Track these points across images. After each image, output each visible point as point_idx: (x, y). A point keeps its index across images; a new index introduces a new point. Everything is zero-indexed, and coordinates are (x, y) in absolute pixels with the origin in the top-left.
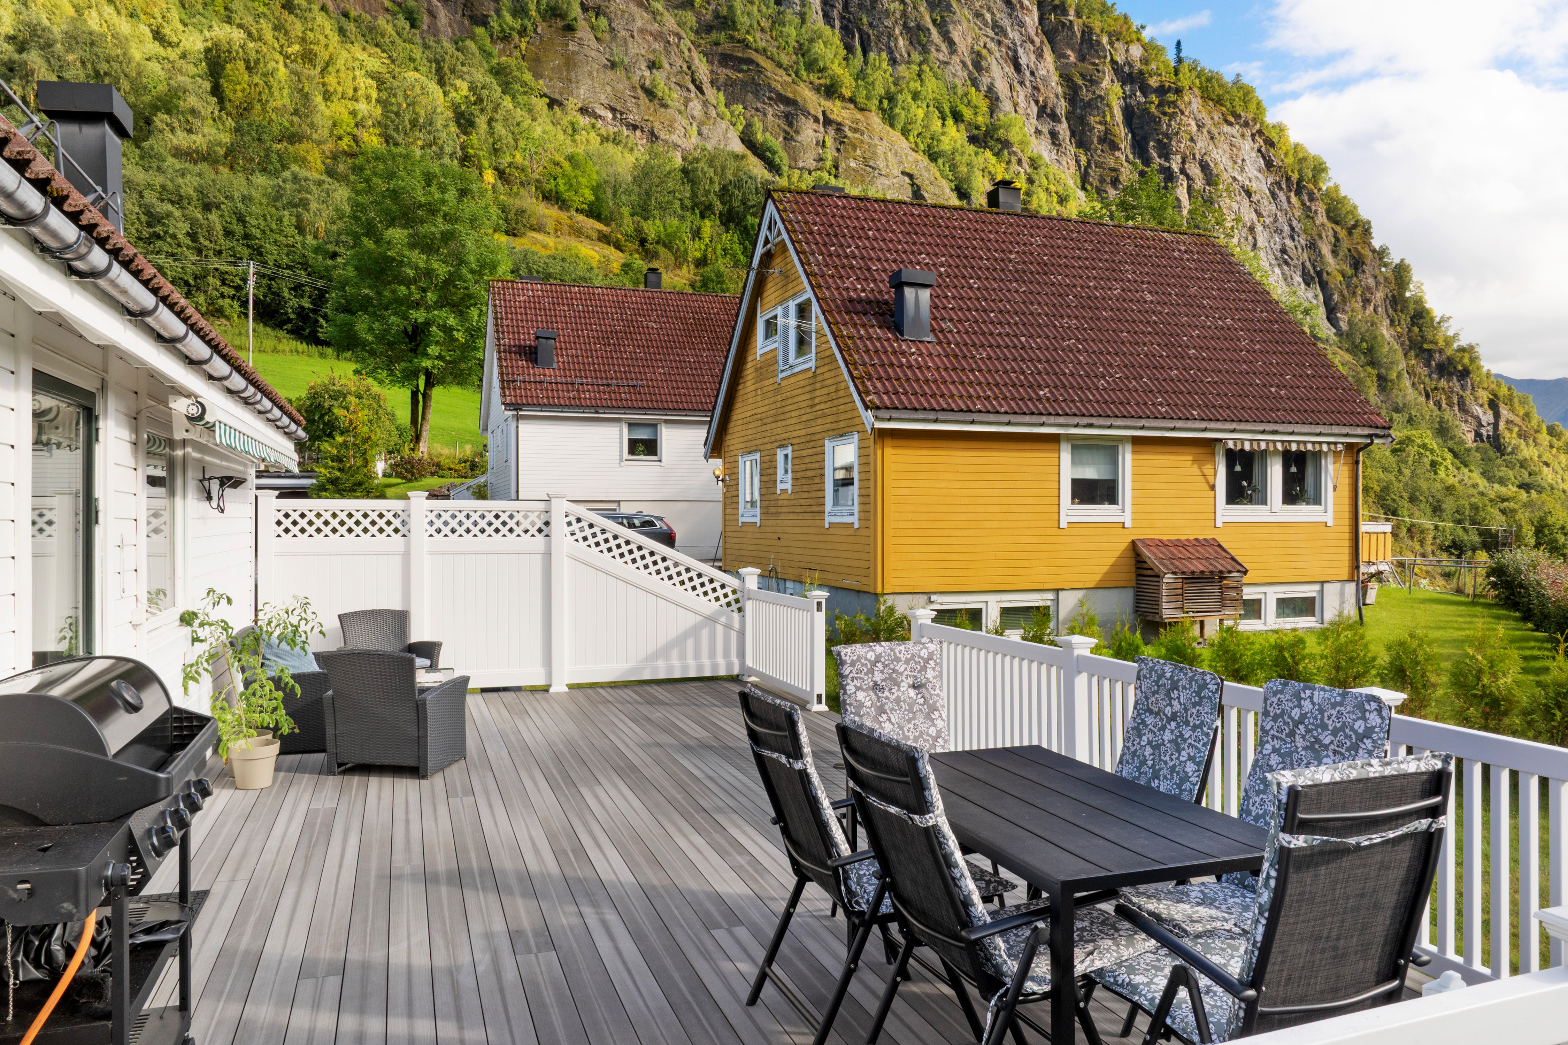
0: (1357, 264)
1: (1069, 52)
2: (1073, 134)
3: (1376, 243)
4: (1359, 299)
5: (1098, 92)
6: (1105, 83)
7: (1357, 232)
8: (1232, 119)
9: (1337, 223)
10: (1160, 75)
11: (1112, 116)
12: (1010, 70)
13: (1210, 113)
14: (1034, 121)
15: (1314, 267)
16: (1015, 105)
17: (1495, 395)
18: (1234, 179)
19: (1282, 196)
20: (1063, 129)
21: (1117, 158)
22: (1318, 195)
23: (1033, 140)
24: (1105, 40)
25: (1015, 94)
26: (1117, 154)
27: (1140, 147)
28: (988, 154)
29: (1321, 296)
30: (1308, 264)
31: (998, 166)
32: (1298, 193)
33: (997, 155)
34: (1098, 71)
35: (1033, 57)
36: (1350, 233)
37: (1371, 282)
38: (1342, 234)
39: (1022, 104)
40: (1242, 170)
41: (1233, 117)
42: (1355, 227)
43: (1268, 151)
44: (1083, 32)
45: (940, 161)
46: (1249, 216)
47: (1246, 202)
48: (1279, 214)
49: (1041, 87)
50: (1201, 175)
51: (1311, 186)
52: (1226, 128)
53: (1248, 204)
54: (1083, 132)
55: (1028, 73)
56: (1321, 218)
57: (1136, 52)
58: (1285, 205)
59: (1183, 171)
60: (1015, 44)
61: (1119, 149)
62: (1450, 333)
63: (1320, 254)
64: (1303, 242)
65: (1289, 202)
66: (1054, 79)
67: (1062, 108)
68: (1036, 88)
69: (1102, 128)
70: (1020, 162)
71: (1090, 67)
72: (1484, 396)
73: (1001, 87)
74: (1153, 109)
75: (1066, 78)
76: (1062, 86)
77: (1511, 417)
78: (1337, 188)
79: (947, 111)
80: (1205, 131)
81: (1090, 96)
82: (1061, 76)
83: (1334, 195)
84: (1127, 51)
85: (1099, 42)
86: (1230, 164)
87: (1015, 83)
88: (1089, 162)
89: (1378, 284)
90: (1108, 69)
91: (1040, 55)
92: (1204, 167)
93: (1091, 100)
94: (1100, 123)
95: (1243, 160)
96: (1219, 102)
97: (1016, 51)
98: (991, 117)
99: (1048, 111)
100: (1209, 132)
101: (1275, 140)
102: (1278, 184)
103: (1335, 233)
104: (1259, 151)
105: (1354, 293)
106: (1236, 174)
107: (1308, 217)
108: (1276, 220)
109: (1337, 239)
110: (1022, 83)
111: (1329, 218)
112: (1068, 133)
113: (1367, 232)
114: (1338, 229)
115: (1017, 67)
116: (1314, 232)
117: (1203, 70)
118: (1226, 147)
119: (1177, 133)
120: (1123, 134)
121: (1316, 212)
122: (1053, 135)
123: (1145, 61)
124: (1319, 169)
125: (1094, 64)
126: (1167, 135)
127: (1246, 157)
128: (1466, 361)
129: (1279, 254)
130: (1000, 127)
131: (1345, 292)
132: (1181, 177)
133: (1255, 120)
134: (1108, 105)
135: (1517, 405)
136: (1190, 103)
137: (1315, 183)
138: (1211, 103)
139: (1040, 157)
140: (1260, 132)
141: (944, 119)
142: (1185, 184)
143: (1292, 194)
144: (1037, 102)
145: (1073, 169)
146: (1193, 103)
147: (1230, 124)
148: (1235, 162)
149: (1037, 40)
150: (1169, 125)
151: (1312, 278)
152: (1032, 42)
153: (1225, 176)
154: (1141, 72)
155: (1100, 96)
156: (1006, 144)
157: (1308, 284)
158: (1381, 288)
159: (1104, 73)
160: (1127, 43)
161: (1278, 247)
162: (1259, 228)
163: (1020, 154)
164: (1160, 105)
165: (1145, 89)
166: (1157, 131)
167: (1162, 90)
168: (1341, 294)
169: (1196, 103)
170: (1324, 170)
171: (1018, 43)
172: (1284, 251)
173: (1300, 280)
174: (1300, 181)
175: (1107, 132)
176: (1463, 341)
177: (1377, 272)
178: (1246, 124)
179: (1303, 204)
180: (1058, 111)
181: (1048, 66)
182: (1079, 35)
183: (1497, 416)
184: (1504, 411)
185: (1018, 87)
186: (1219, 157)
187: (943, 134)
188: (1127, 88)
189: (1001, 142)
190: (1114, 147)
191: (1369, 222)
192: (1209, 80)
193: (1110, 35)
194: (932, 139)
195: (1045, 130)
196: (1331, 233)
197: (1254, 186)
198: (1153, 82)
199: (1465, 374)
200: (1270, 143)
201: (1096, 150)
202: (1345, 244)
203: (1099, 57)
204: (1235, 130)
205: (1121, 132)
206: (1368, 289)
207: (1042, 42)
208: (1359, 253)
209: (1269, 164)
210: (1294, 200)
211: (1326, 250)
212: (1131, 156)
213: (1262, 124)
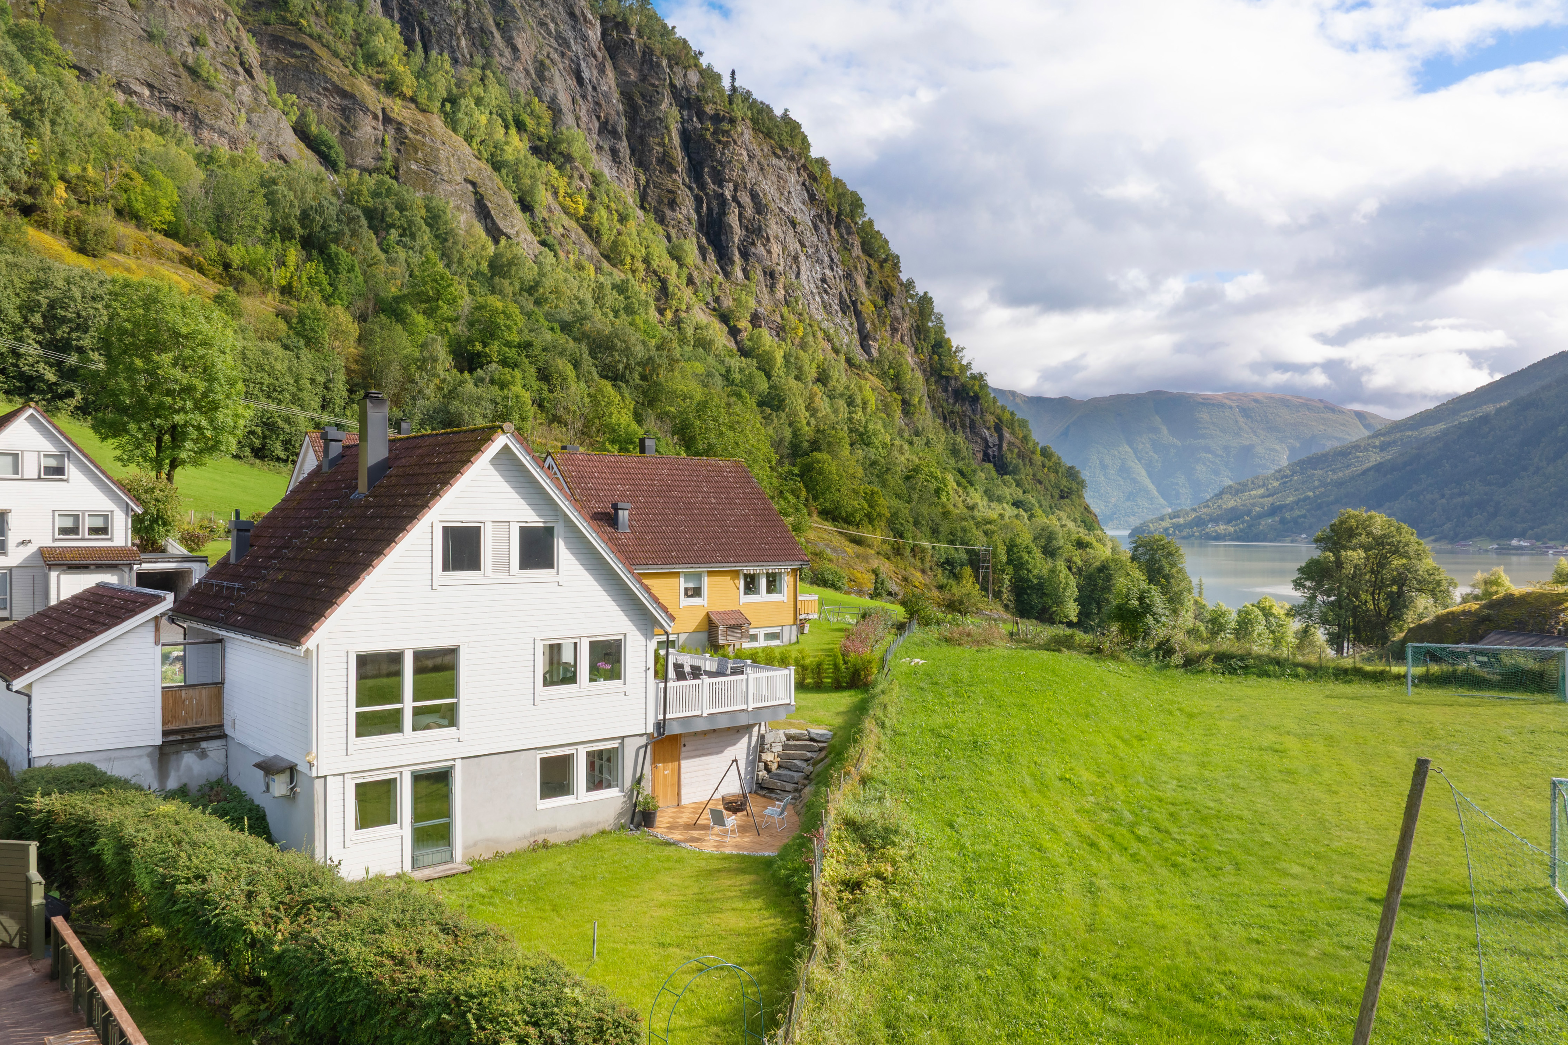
0: (887, 295)
1: (630, 71)
2: (633, 152)
3: (904, 277)
4: (888, 328)
5: (657, 114)
6: (664, 106)
7: (888, 266)
8: (780, 153)
9: (870, 256)
10: (715, 103)
11: (670, 139)
12: (572, 83)
13: (760, 145)
14: (595, 136)
15: (850, 297)
16: (578, 119)
17: (999, 419)
18: (781, 209)
19: (823, 228)
20: (623, 146)
21: (675, 181)
22: (854, 229)
23: (594, 156)
24: (664, 63)
25: (577, 108)
26: (674, 176)
27: (695, 170)
28: (551, 167)
29: (855, 324)
30: (844, 293)
31: (560, 180)
32: (837, 226)
33: (559, 168)
34: (658, 93)
35: (595, 72)
36: (882, 267)
37: (899, 312)
38: (875, 266)
39: (585, 119)
40: (788, 202)
41: (780, 150)
42: (885, 260)
43: (811, 185)
44: (644, 52)
45: (504, 171)
46: (794, 246)
47: (791, 232)
48: (820, 245)
49: (603, 103)
50: (751, 204)
51: (849, 220)
52: (775, 161)
53: (792, 235)
54: (643, 152)
55: (590, 88)
56: (857, 251)
57: (694, 77)
58: (826, 237)
59: (735, 199)
60: (578, 58)
61: (677, 172)
62: (964, 362)
63: (855, 285)
64: (840, 272)
65: (829, 234)
66: (615, 98)
67: (622, 123)
68: (597, 103)
69: (660, 149)
70: (581, 177)
71: (650, 88)
72: (991, 419)
73: (564, 99)
74: (708, 136)
75: (627, 96)
76: (623, 103)
77: (1013, 439)
78: (871, 222)
79: (510, 118)
80: (755, 161)
81: (649, 117)
82: (622, 93)
83: (869, 229)
84: (685, 75)
85: (659, 65)
86: (777, 195)
87: (578, 97)
88: (647, 182)
89: (904, 314)
90: (667, 92)
91: (602, 71)
92: (754, 196)
93: (651, 120)
94: (659, 144)
95: (789, 192)
96: (768, 135)
97: (579, 65)
98: (554, 127)
99: (610, 128)
100: (759, 163)
101: (818, 175)
102: (819, 216)
103: (869, 265)
104: (804, 184)
105: (884, 323)
106: (782, 205)
107: (845, 248)
108: (817, 251)
109: (870, 272)
110: (584, 97)
111: (864, 250)
112: (628, 151)
113: (896, 266)
114: (871, 261)
115: (580, 80)
116: (851, 264)
117: (755, 101)
118: (774, 178)
119: (731, 162)
120: (680, 158)
121: (852, 244)
122: (614, 152)
123: (702, 87)
124: (857, 204)
125: (653, 85)
126: (720, 163)
127: (792, 190)
128: (977, 388)
129: (819, 283)
130: (562, 141)
131: (876, 321)
132: (733, 204)
133: (800, 154)
134: (667, 128)
135: (1017, 429)
136: (742, 134)
137: (853, 218)
138: (761, 135)
139: (601, 174)
140: (804, 166)
141: (507, 127)
142: (737, 211)
143: (832, 227)
144: (598, 118)
145: (632, 188)
146: (745, 133)
147: (779, 157)
148: (782, 194)
149: (599, 54)
150: (723, 154)
151: (848, 307)
152: (595, 56)
153: (773, 206)
154: (698, 99)
155: (659, 118)
156: (569, 158)
157: (844, 312)
158: (908, 317)
159: (663, 96)
160: (685, 68)
161: (819, 276)
162: (802, 258)
163: (582, 170)
164: (714, 133)
165: (701, 115)
166: (712, 156)
167: (717, 119)
168: (873, 323)
169: (748, 134)
170: (861, 206)
171: (581, 57)
172: (824, 280)
173: (837, 308)
174: (839, 214)
175: (665, 154)
176: (975, 370)
177: (904, 303)
178: (792, 159)
179: (842, 237)
180: (619, 129)
181: (609, 82)
182: (640, 55)
183: (1001, 437)
184: (1007, 434)
185: (580, 101)
186: (768, 187)
187: (507, 143)
188: (685, 113)
189: (564, 156)
190: (672, 169)
191: (898, 257)
192: (760, 112)
193: (669, 59)
194: (495, 147)
195: (606, 147)
196: (865, 265)
197: (799, 217)
198: (709, 109)
199: (976, 399)
200: (813, 178)
201: (655, 170)
202: (877, 277)
203: (659, 79)
204: (782, 163)
205: (678, 154)
206: (895, 319)
207: (604, 57)
208: (889, 286)
209: (812, 197)
210: (833, 232)
211: (860, 281)
212: (687, 180)
213: (807, 158)
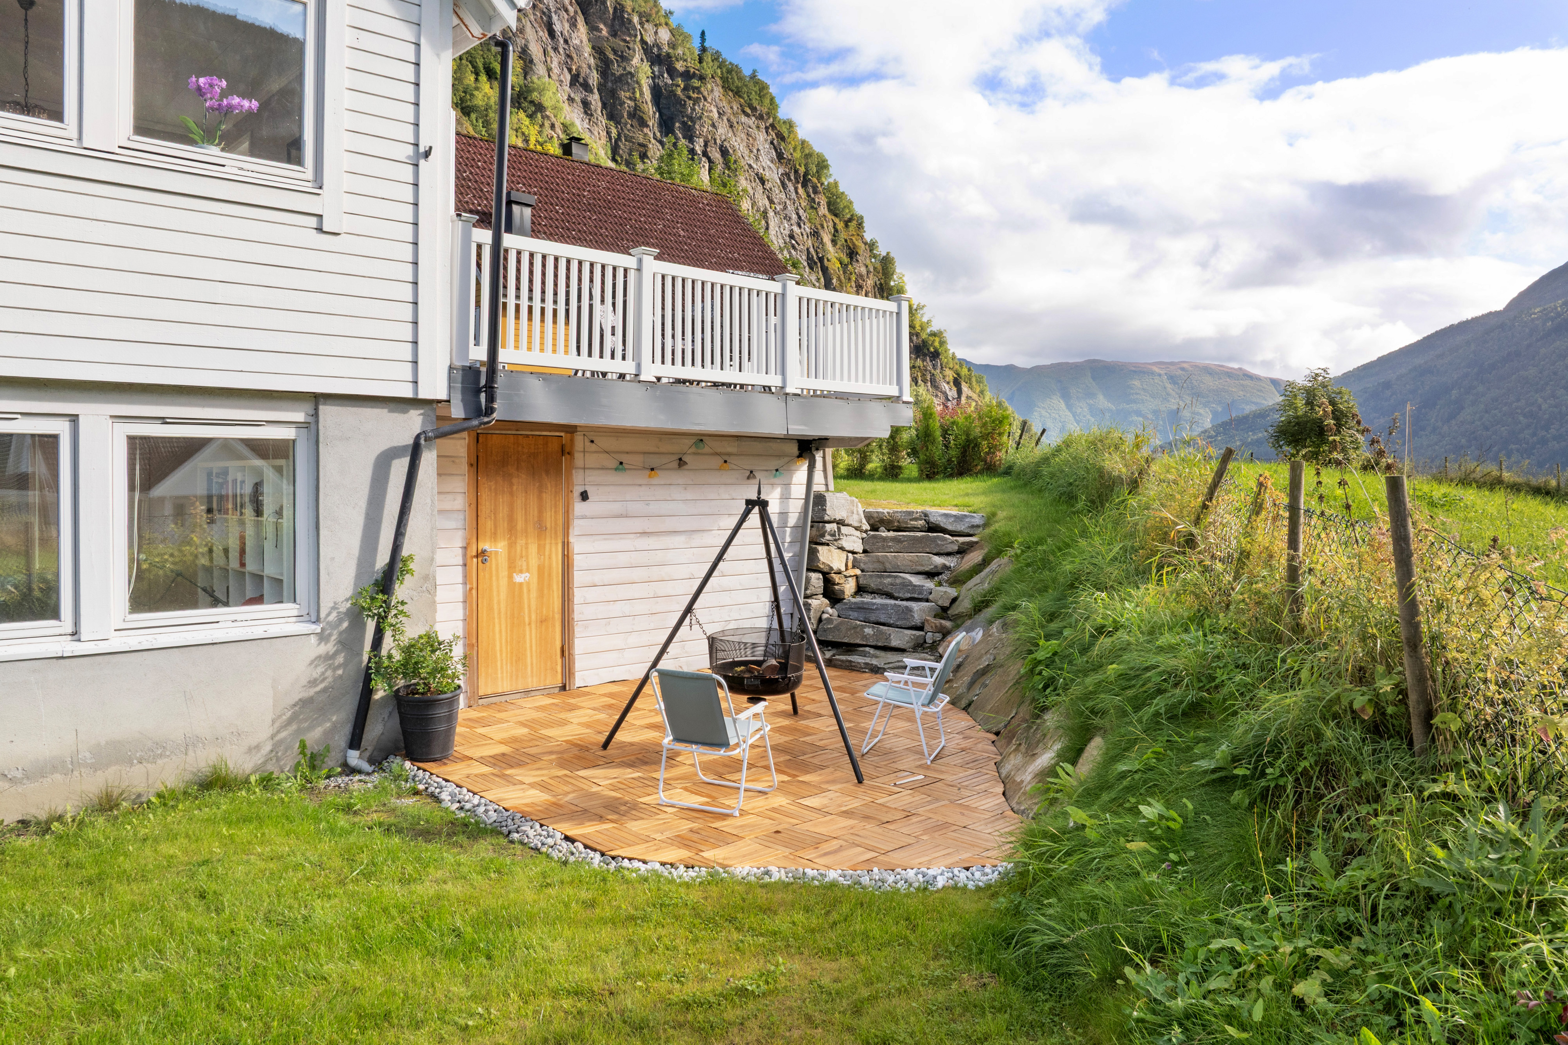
0: (852, 254)
1: (602, 26)
2: (604, 106)
3: (868, 237)
4: (853, 284)
5: (628, 69)
6: (636, 61)
7: (853, 224)
8: (749, 111)
9: (836, 215)
10: (686, 60)
11: (642, 94)
12: (544, 35)
13: (730, 102)
14: (567, 88)
15: (817, 253)
16: (549, 70)
17: (958, 374)
18: (750, 166)
19: (790, 186)
20: (595, 99)
21: (646, 134)
22: (820, 189)
23: (566, 106)
24: (636, 19)
25: (549, 59)
26: (646, 130)
27: (666, 126)
28: (522, 115)
29: (822, 279)
30: (812, 250)
31: (531, 128)
32: (804, 185)
33: (531, 116)
34: (629, 48)
35: (567, 26)
36: (847, 226)
37: (863, 270)
38: (840, 226)
39: (556, 70)
40: (757, 159)
41: (749, 109)
42: (850, 220)
43: (779, 144)
44: (615, 9)
45: (473, 116)
46: (763, 202)
47: (760, 189)
48: (788, 202)
49: (574, 56)
50: (721, 160)
51: (815, 180)
52: (744, 119)
53: (761, 191)
54: (614, 105)
55: (561, 41)
56: (823, 210)
57: (664, 35)
58: (794, 195)
59: (705, 154)
60: (549, 10)
61: (648, 126)
62: (925, 319)
63: (822, 242)
64: (808, 230)
65: (797, 193)
66: (587, 50)
67: (594, 78)
68: (569, 56)
69: (632, 104)
70: (553, 126)
71: (622, 44)
72: (950, 375)
73: (535, 50)
74: (679, 92)
75: (598, 51)
76: (594, 58)
77: (970, 393)
78: (836, 183)
79: (481, 66)
80: (725, 118)
81: (621, 71)
82: (593, 48)
83: (834, 190)
84: (656, 33)
85: (630, 21)
86: (747, 152)
87: (549, 48)
88: (619, 135)
89: (868, 272)
90: (638, 47)
91: (573, 25)
92: (724, 152)
93: (622, 75)
94: (630, 99)
95: (758, 150)
96: (737, 93)
97: (550, 17)
98: (525, 78)
99: (581, 80)
100: (728, 120)
101: (786, 135)
102: (787, 175)
103: (835, 224)
104: (772, 143)
105: (850, 279)
106: (751, 162)
107: (812, 207)
108: (785, 208)
109: (836, 230)
110: (555, 49)
111: (830, 210)
112: (600, 104)
113: (860, 225)
114: (837, 220)
115: (552, 33)
116: (817, 222)
117: (724, 61)
118: (744, 136)
119: (700, 118)
120: (651, 113)
121: (819, 203)
122: (586, 104)
123: (673, 45)
124: (823, 166)
125: (625, 41)
126: (691, 118)
127: (761, 148)
128: (937, 344)
129: (788, 239)
130: (534, 90)
131: (842, 277)
132: (704, 159)
133: (768, 114)
134: (638, 83)
135: (974, 383)
136: (712, 91)
137: (819, 178)
138: (730, 93)
139: (572, 124)
140: (773, 126)
141: (477, 74)
142: (707, 166)
143: (800, 186)
144: (570, 70)
145: (604, 140)
146: (714, 92)
147: (748, 115)
148: (751, 151)
149: (571, 9)
150: (693, 109)
151: (815, 263)
152: (566, 11)
153: (742, 163)
154: (668, 55)
155: (630, 73)
156: (540, 107)
157: (811, 268)
158: (871, 276)
159: (634, 51)
160: (656, 25)
161: (787, 232)
162: (771, 214)
163: (553, 119)
164: (685, 89)
165: (672, 72)
166: (683, 113)
167: (687, 75)
168: (839, 279)
169: (718, 92)
170: (826, 167)
171: (553, 10)
172: (792, 236)
173: (805, 264)
174: (806, 174)
175: (637, 108)
176: (934, 327)
177: (868, 262)
178: (761, 117)
179: (809, 196)
180: (591, 82)
181: (581, 36)
182: (611, 11)
183: (960, 392)
184: (965, 388)
185: (552, 53)
186: (738, 144)
187: (477, 89)
188: (656, 69)
189: (535, 105)
190: (643, 123)
191: (862, 218)
192: (729, 71)
193: (640, 16)
194: (465, 92)
195: (578, 99)
196: (831, 224)
197: (767, 174)
198: (680, 66)
199: (935, 355)
200: (782, 138)
201: (626, 124)
202: (843, 235)
203: (630, 35)
204: (752, 121)
205: (649, 109)
206: (861, 276)
207: (576, 12)
208: (854, 244)
209: (780, 156)
210: (801, 191)
211: (827, 238)
212: (658, 134)
213: (775, 118)
